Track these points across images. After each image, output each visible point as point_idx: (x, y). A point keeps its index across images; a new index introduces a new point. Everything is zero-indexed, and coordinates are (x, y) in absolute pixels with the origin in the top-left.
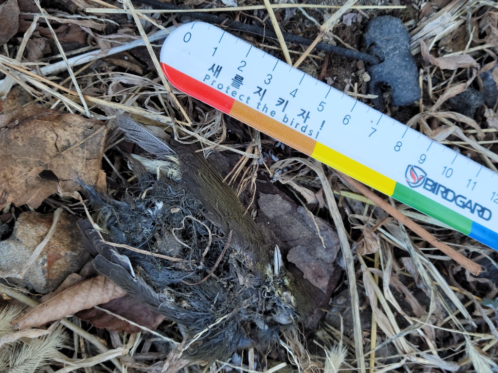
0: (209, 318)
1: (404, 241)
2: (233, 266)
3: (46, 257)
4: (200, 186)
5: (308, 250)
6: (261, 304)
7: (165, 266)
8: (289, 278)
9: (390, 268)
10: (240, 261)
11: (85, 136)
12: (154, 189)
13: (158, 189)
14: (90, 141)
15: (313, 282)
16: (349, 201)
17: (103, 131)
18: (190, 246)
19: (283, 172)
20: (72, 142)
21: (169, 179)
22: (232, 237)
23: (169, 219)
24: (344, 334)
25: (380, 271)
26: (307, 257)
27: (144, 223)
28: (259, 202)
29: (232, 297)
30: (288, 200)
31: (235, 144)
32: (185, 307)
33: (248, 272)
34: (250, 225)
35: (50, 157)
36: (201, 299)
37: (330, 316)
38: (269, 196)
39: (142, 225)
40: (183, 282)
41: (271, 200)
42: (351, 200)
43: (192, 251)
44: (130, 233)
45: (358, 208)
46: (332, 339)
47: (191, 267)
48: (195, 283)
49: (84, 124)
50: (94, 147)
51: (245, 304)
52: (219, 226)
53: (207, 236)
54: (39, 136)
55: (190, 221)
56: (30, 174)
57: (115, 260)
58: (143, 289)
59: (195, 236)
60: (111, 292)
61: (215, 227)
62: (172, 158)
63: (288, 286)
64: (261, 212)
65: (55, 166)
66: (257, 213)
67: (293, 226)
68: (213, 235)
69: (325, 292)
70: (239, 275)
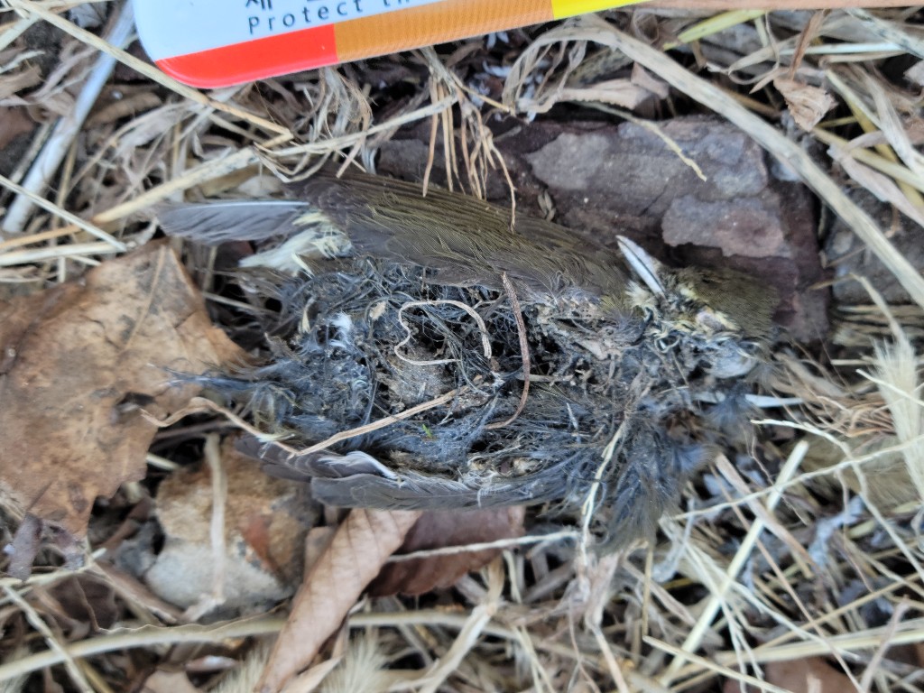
0: (586, 460)
1: (882, 38)
2: (561, 335)
3: (239, 539)
4: (391, 234)
5: (698, 197)
6: (671, 368)
7: (435, 423)
8: (686, 281)
9: (890, 113)
10: (565, 318)
11: (146, 287)
12: (318, 299)
13: (325, 293)
14: (160, 292)
15: (752, 251)
16: (714, 39)
17: (167, 257)
18: (451, 357)
19: (537, 85)
20: (132, 315)
21: (333, 259)
22: (514, 285)
23: (379, 334)
24: (890, 303)
25: (878, 133)
26: (706, 212)
27: (343, 371)
28: (538, 175)
29: (605, 393)
30: (591, 130)
31: (407, 102)
32: (528, 471)
33: (598, 326)
34: (537, 237)
35: (111, 369)
36: (544, 437)
37: (842, 287)
38: (548, 148)
39: (341, 378)
40: (490, 427)
41: (558, 154)
42: (719, 34)
43: (460, 362)
44: (332, 406)
45: (746, 39)
46: (875, 329)
47: (484, 393)
48: (512, 415)
49: (131, 268)
50: (175, 296)
51: (639, 388)
52: (475, 282)
53: (467, 318)
54: (69, 346)
55: (418, 311)
56: (96, 425)
57: (345, 472)
58: (429, 489)
59: (447, 333)
60: (390, 525)
61: (471, 291)
62: (309, 218)
63: (695, 298)
64: (557, 190)
65: (129, 378)
66: (552, 198)
67: (637, 172)
68: (476, 306)
69: (787, 254)
70: (584, 343)
